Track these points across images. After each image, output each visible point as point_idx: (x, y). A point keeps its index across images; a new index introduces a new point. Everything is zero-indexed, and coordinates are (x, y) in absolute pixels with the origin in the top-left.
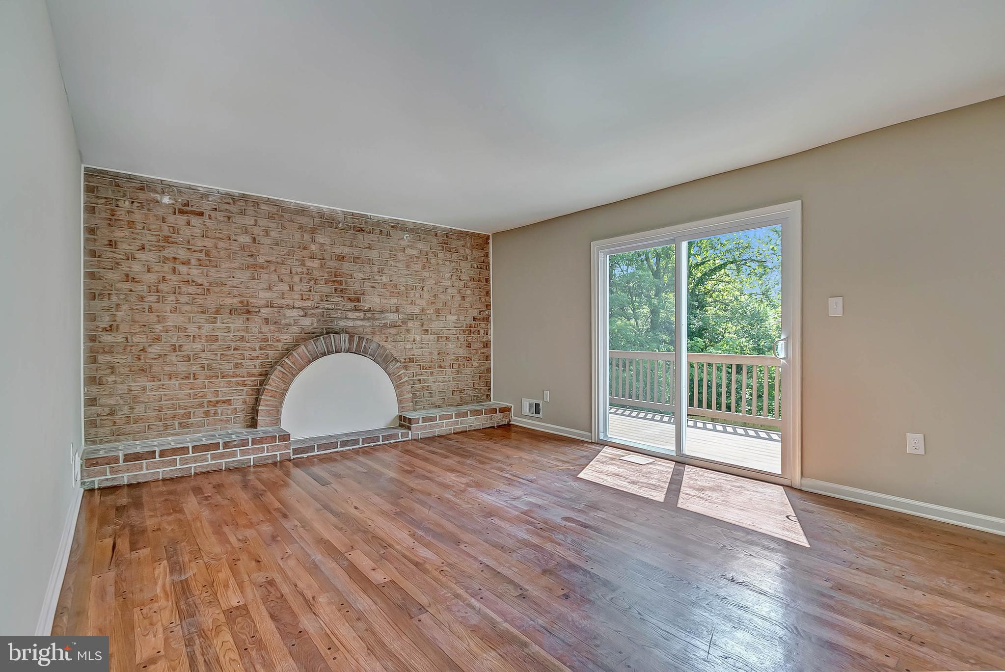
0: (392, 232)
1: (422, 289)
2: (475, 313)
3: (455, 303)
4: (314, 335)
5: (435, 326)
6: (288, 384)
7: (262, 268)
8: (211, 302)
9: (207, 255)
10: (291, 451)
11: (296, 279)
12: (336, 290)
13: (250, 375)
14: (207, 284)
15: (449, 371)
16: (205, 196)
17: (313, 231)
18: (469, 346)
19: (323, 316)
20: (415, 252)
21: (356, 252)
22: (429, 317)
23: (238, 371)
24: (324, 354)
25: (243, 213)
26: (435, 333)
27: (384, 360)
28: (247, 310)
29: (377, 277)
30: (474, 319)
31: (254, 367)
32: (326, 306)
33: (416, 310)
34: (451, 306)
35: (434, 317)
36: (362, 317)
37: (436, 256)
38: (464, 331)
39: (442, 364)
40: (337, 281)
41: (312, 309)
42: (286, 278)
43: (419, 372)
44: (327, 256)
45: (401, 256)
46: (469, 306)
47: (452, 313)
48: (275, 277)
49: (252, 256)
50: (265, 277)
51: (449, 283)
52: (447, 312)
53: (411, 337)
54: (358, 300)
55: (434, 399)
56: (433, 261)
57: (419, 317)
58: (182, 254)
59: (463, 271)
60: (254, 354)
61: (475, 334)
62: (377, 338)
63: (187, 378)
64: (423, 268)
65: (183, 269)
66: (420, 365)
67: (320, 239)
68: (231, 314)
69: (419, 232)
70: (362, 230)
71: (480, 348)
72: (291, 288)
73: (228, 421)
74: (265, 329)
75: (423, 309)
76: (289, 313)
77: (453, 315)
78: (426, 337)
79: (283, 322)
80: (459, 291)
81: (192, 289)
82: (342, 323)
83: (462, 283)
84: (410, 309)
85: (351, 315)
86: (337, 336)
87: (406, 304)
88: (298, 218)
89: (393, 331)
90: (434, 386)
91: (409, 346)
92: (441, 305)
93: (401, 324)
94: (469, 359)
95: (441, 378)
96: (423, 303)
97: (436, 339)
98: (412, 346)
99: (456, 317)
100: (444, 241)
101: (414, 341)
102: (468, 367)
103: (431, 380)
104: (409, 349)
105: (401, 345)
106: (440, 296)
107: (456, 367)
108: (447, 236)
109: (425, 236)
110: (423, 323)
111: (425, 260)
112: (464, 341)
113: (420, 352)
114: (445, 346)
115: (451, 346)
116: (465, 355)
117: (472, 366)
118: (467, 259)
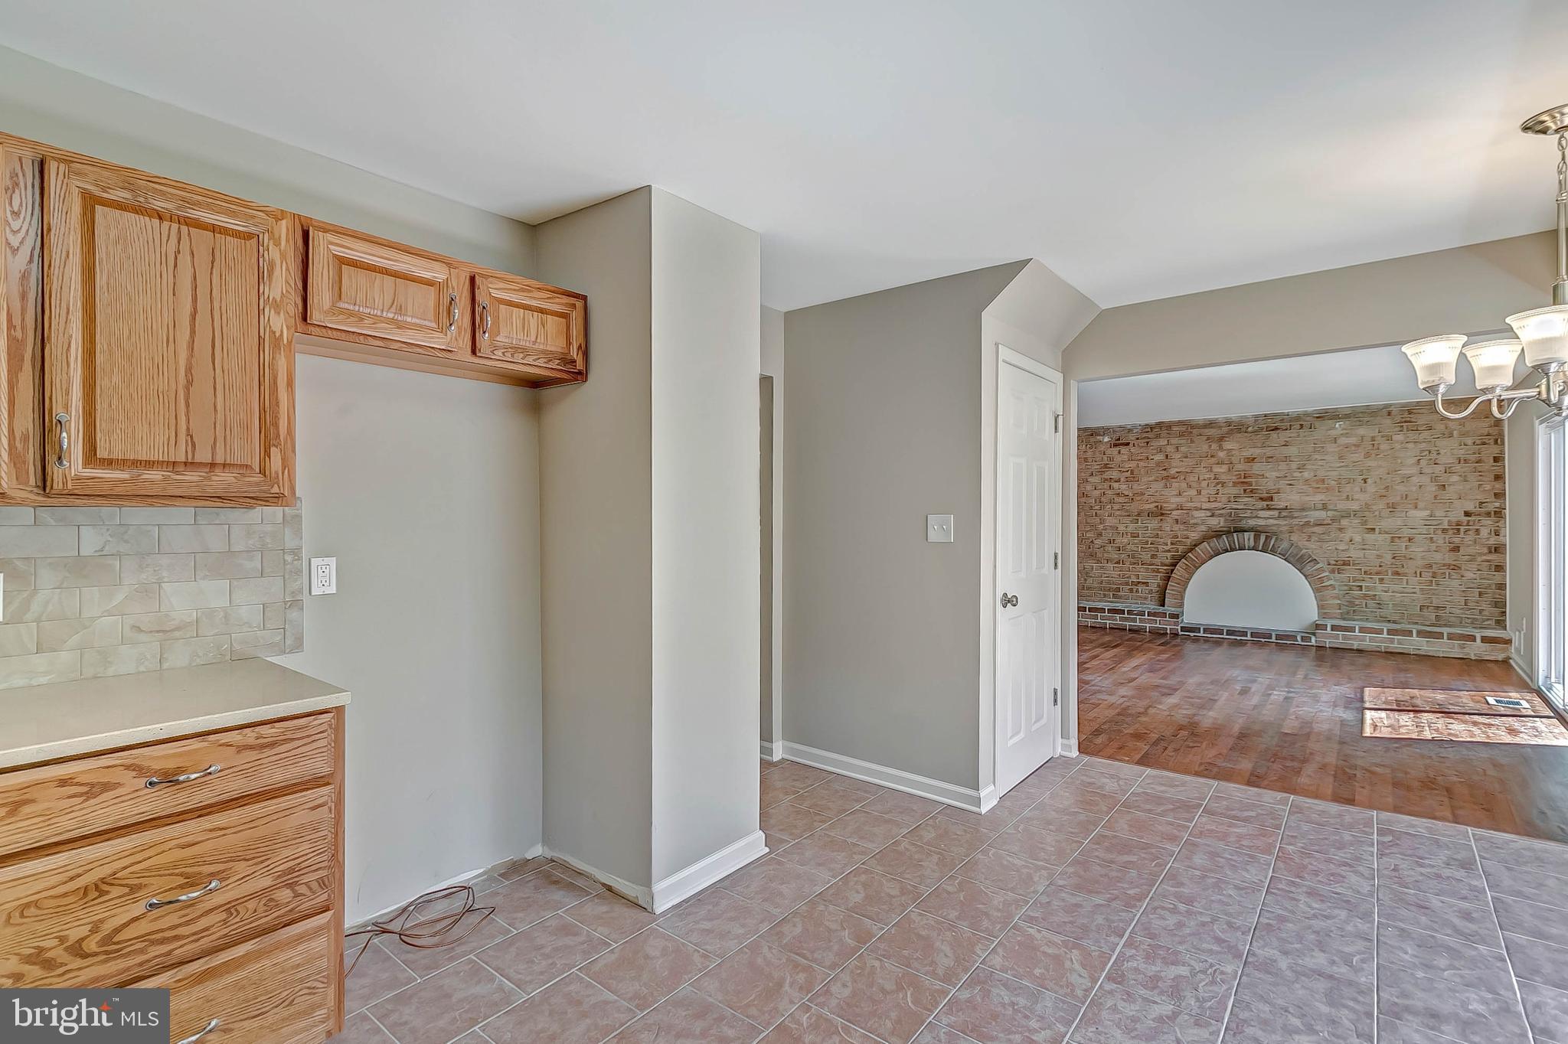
0: (1317, 424)
1: (1365, 481)
2: (1470, 507)
3: (1426, 495)
4: (1218, 534)
5: (1388, 523)
6: (1192, 574)
7: (1174, 478)
8: (1134, 507)
9: (1132, 473)
10: (1179, 628)
11: (1204, 484)
12: (1245, 490)
13: (1163, 564)
14: (1131, 495)
15: (1413, 580)
16: (1130, 431)
17: (1221, 439)
18: (1456, 549)
19: (1230, 516)
20: (1353, 440)
21: (1269, 452)
22: (1377, 513)
23: (1155, 561)
24: (1227, 551)
25: (1158, 436)
26: (1386, 533)
27: (1300, 561)
28: (1160, 513)
29: (1295, 474)
30: (1467, 514)
31: (1167, 558)
32: (1235, 507)
33: (1355, 506)
34: (1417, 499)
35: (1385, 513)
36: (1277, 515)
37: (1389, 438)
38: (1444, 531)
39: (1400, 570)
40: (1246, 483)
41: (1220, 510)
42: (1194, 485)
43: (1359, 577)
44: (1234, 460)
45: (1331, 448)
46: (1456, 496)
47: (1418, 507)
48: (1184, 485)
49: (1165, 470)
50: (1175, 485)
51: (1414, 470)
52: (1411, 506)
53: (1347, 536)
54: (1271, 499)
55: (1384, 612)
56: (1384, 447)
57: (1360, 514)
58: (1115, 475)
59: (1442, 452)
60: (1165, 547)
61: (1469, 535)
62: (1295, 538)
63: (1118, 563)
64: (1367, 456)
65: (1115, 485)
66: (1361, 570)
67: (1227, 445)
68: (1149, 516)
69: (1358, 416)
70: (1276, 429)
71: (1481, 554)
72: (1199, 493)
73: (1146, 598)
74: (1176, 527)
75: (1366, 504)
76: (1197, 514)
77: (1420, 509)
78: (1370, 537)
79: (1192, 522)
80: (1435, 479)
81: (1121, 499)
82: (1252, 523)
83: (1438, 469)
84: (1342, 505)
85: (1262, 514)
86: (1240, 534)
87: (1338, 500)
88: (1206, 430)
89: (1317, 529)
90: (1385, 597)
91: (1342, 547)
92: (1398, 498)
93: (1330, 522)
94: (1456, 568)
95: (1398, 588)
96: (1364, 498)
97: (1389, 540)
98: (1346, 547)
99: (1428, 513)
100: (1404, 420)
101: (1351, 541)
102: (1452, 577)
103: (1381, 589)
104: (1343, 551)
105: (1331, 546)
106: (1396, 487)
107: (1427, 576)
108: (1410, 412)
109: (1368, 419)
110: (1366, 521)
111: (1371, 447)
112: (1445, 543)
113: (1361, 554)
114: (1406, 549)
115: (1418, 550)
116: (1447, 561)
117: (1462, 576)
118: (1451, 436)
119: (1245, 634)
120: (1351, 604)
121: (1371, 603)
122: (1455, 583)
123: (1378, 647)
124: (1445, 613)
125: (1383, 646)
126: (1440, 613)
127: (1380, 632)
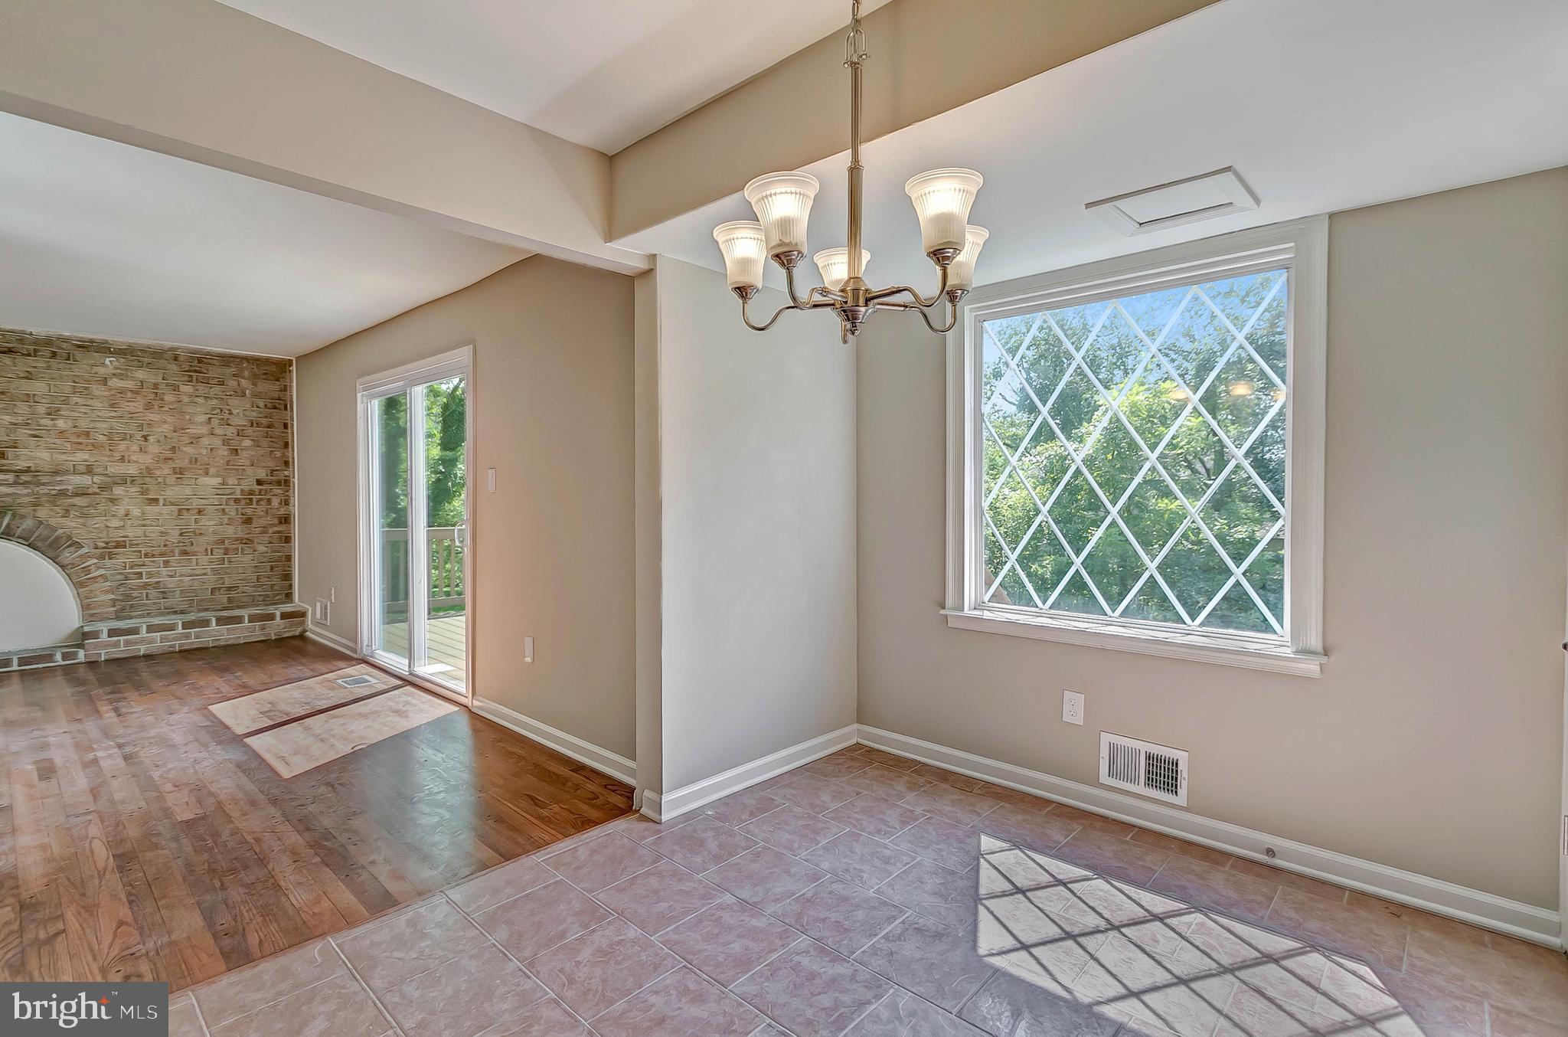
0: (78, 355)
1: (145, 438)
2: (262, 474)
3: (217, 459)
5: (173, 492)
15: (204, 559)
18: (248, 521)
20: (129, 384)
22: (160, 480)
26: (173, 504)
27: (51, 545)
29: (45, 422)
30: (259, 482)
33: (132, 470)
34: (208, 464)
35: (171, 479)
36: (11, 481)
37: (176, 388)
38: (237, 501)
39: (189, 549)
43: (138, 561)
45: (97, 390)
46: (248, 463)
47: (210, 473)
51: (204, 430)
52: (201, 472)
53: (120, 509)
55: (170, 602)
56: (169, 397)
57: (138, 481)
59: (235, 412)
61: (261, 505)
62: (43, 513)
64: (149, 406)
66: (140, 551)
69: (137, 354)
70: (11, 351)
71: (273, 525)
75: (147, 468)
77: (213, 476)
78: (155, 509)
80: (226, 442)
83: (231, 431)
84: (115, 469)
87: (108, 461)
89: (77, 501)
90: (171, 583)
91: (114, 523)
92: (186, 462)
93: (97, 491)
94: (248, 541)
95: (185, 570)
96: (147, 459)
97: (176, 513)
98: (122, 523)
99: (219, 480)
100: (193, 369)
101: (127, 515)
102: (245, 552)
103: (165, 573)
104: (116, 528)
105: (98, 522)
106: (185, 449)
107: (218, 554)
108: (200, 361)
109: (150, 360)
110: (147, 489)
111: (152, 396)
112: (237, 515)
113: (139, 531)
114: (195, 523)
115: (209, 523)
116: (240, 535)
117: (255, 551)
118: (244, 395)
120: (128, 597)
121: (153, 592)
122: (247, 558)
123: (170, 646)
124: (238, 593)
125: (177, 645)
126: (233, 594)
127: (172, 627)
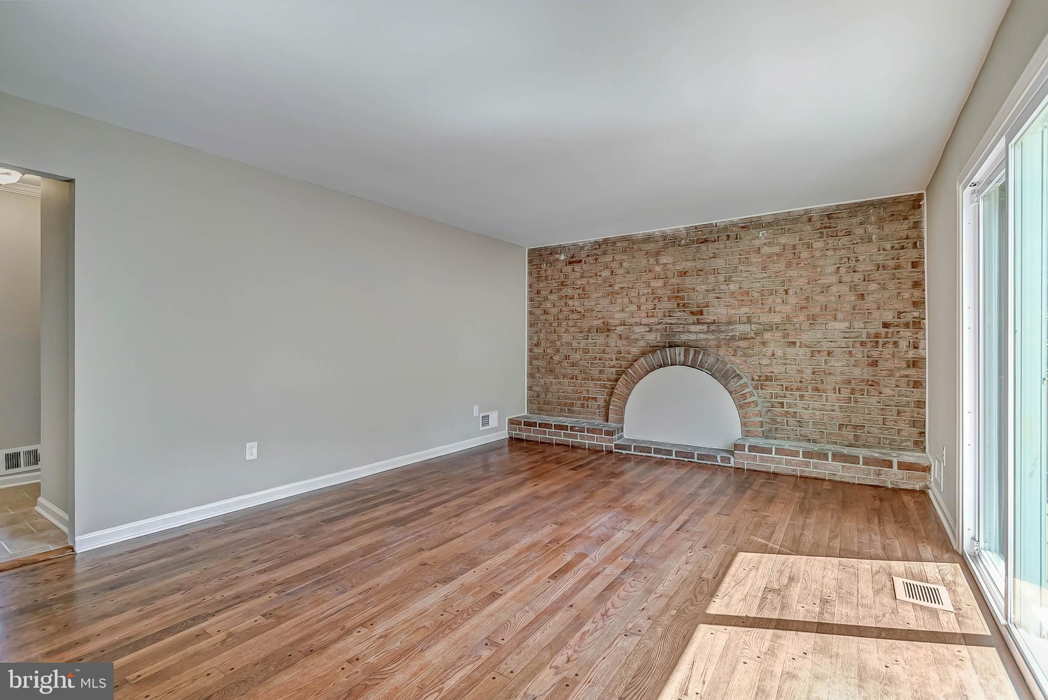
0: (742, 234)
1: (786, 292)
2: (889, 317)
3: (845, 305)
4: (654, 349)
5: (808, 337)
6: (630, 390)
7: (617, 294)
8: (585, 324)
9: (583, 290)
10: (613, 445)
11: (643, 299)
12: (678, 305)
13: (609, 380)
14: (583, 311)
15: (833, 396)
16: (582, 248)
17: (658, 254)
18: (875, 364)
19: (666, 331)
20: (776, 249)
21: (699, 264)
22: (797, 326)
23: (603, 376)
24: (660, 366)
25: (605, 253)
26: (806, 346)
27: (724, 377)
28: (606, 329)
29: (723, 287)
30: (886, 325)
31: (611, 372)
32: (669, 321)
33: (777, 319)
34: (836, 310)
35: (806, 326)
36: (706, 330)
37: (809, 246)
38: (863, 344)
39: (820, 386)
40: (679, 297)
41: (656, 325)
42: (635, 300)
43: (781, 393)
44: (669, 275)
45: (755, 258)
46: (874, 306)
47: (839, 318)
48: (626, 300)
49: (610, 286)
50: (619, 301)
51: (834, 279)
52: (830, 317)
53: (769, 351)
54: (701, 313)
55: (804, 431)
56: (804, 255)
57: (782, 327)
58: (570, 292)
59: (861, 258)
60: (612, 363)
61: (888, 348)
62: (722, 352)
63: (572, 378)
64: (789, 265)
65: (570, 302)
66: (782, 385)
67: (663, 260)
68: (597, 332)
69: (779, 224)
70: (706, 241)
71: (899, 369)
72: (639, 308)
73: (595, 413)
74: (620, 343)
75: (787, 316)
76: (637, 329)
77: (841, 321)
78: (791, 351)
79: (633, 337)
80: (853, 287)
81: (575, 316)
82: (684, 337)
83: (858, 277)
84: (765, 318)
85: (693, 328)
86: (672, 349)
87: (761, 313)
88: (645, 245)
89: (743, 344)
90: (806, 414)
91: (765, 361)
92: (818, 309)
93: (754, 336)
94: (874, 384)
95: (817, 405)
96: (787, 309)
97: (809, 354)
98: (769, 362)
99: (847, 324)
100: (824, 226)
101: (773, 355)
102: (871, 394)
103: (801, 406)
104: (766, 365)
105: (754, 360)
106: (816, 298)
107: (846, 393)
108: (829, 217)
109: (790, 226)
110: (788, 334)
111: (791, 256)
112: (864, 357)
113: (782, 369)
114: (826, 363)
115: (837, 364)
116: (865, 377)
117: (881, 393)
118: (870, 241)
119: (669, 452)
120: (774, 421)
121: (792, 421)
122: (873, 400)
123: (793, 471)
124: (864, 432)
125: (799, 471)
126: (859, 432)
127: (796, 454)
